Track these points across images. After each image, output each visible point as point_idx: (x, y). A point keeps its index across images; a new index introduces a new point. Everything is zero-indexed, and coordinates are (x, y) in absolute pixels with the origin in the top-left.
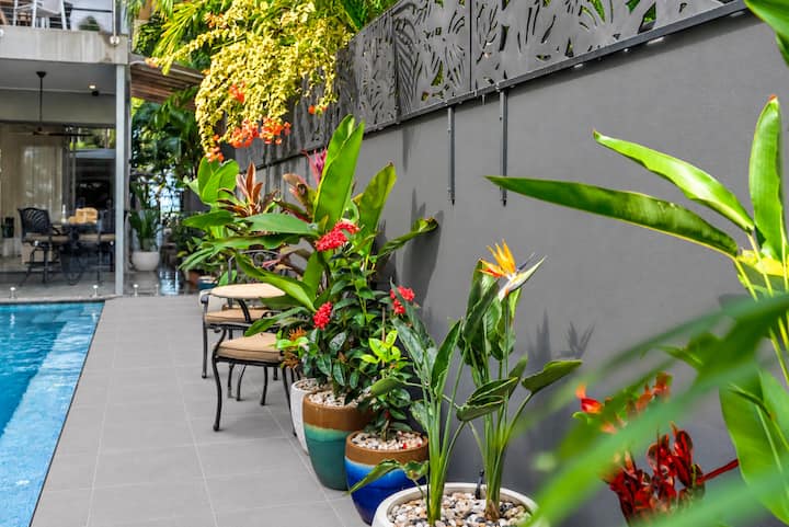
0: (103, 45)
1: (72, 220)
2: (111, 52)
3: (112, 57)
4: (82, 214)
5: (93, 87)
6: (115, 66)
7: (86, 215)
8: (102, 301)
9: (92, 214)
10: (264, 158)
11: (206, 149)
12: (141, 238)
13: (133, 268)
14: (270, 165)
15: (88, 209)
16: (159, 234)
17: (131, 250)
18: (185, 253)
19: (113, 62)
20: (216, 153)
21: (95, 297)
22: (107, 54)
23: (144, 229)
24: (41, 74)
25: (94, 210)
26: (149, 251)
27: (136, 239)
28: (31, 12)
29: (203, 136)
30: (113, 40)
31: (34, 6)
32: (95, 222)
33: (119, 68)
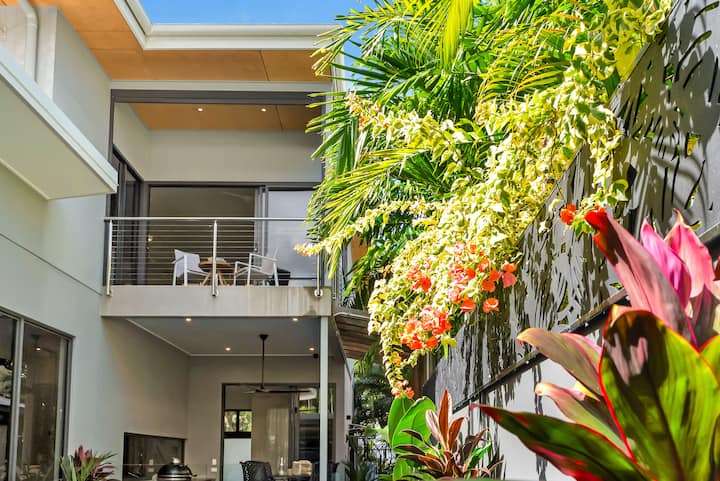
0: (308, 298)
1: (290, 472)
2: (316, 304)
3: (316, 309)
4: (297, 466)
5: (312, 349)
6: (320, 317)
7: (300, 467)
9: (307, 466)
10: (466, 392)
11: (391, 382)
14: (473, 399)
15: (304, 462)
19: (318, 314)
20: (404, 388)
22: (311, 307)
24: (264, 337)
25: (308, 462)
28: (246, 274)
30: (316, 292)
31: (249, 268)
32: (310, 473)
33: (322, 319)
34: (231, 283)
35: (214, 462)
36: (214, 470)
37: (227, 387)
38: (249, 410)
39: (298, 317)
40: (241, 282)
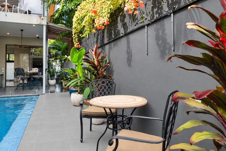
0: (39, 19)
1: (31, 72)
3: (42, 22)
5: (37, 35)
6: (43, 25)
7: (35, 70)
8: (39, 95)
9: (37, 70)
11: (75, 43)
12: (51, 76)
13: (49, 84)
16: (56, 75)
17: (48, 80)
18: (63, 80)
19: (42, 24)
20: (78, 45)
21: (37, 94)
22: (40, 22)
23: (52, 74)
24: (22, 30)
25: (37, 69)
26: (53, 80)
27: (49, 77)
28: (17, 10)
29: (74, 38)
30: (42, 17)
31: (18, 8)
32: (38, 72)
33: (44, 26)
34: (11, 12)
35: (3, 69)
36: (3, 71)
37: (7, 46)
38: (13, 54)
39: (35, 25)
40: (16, 11)
